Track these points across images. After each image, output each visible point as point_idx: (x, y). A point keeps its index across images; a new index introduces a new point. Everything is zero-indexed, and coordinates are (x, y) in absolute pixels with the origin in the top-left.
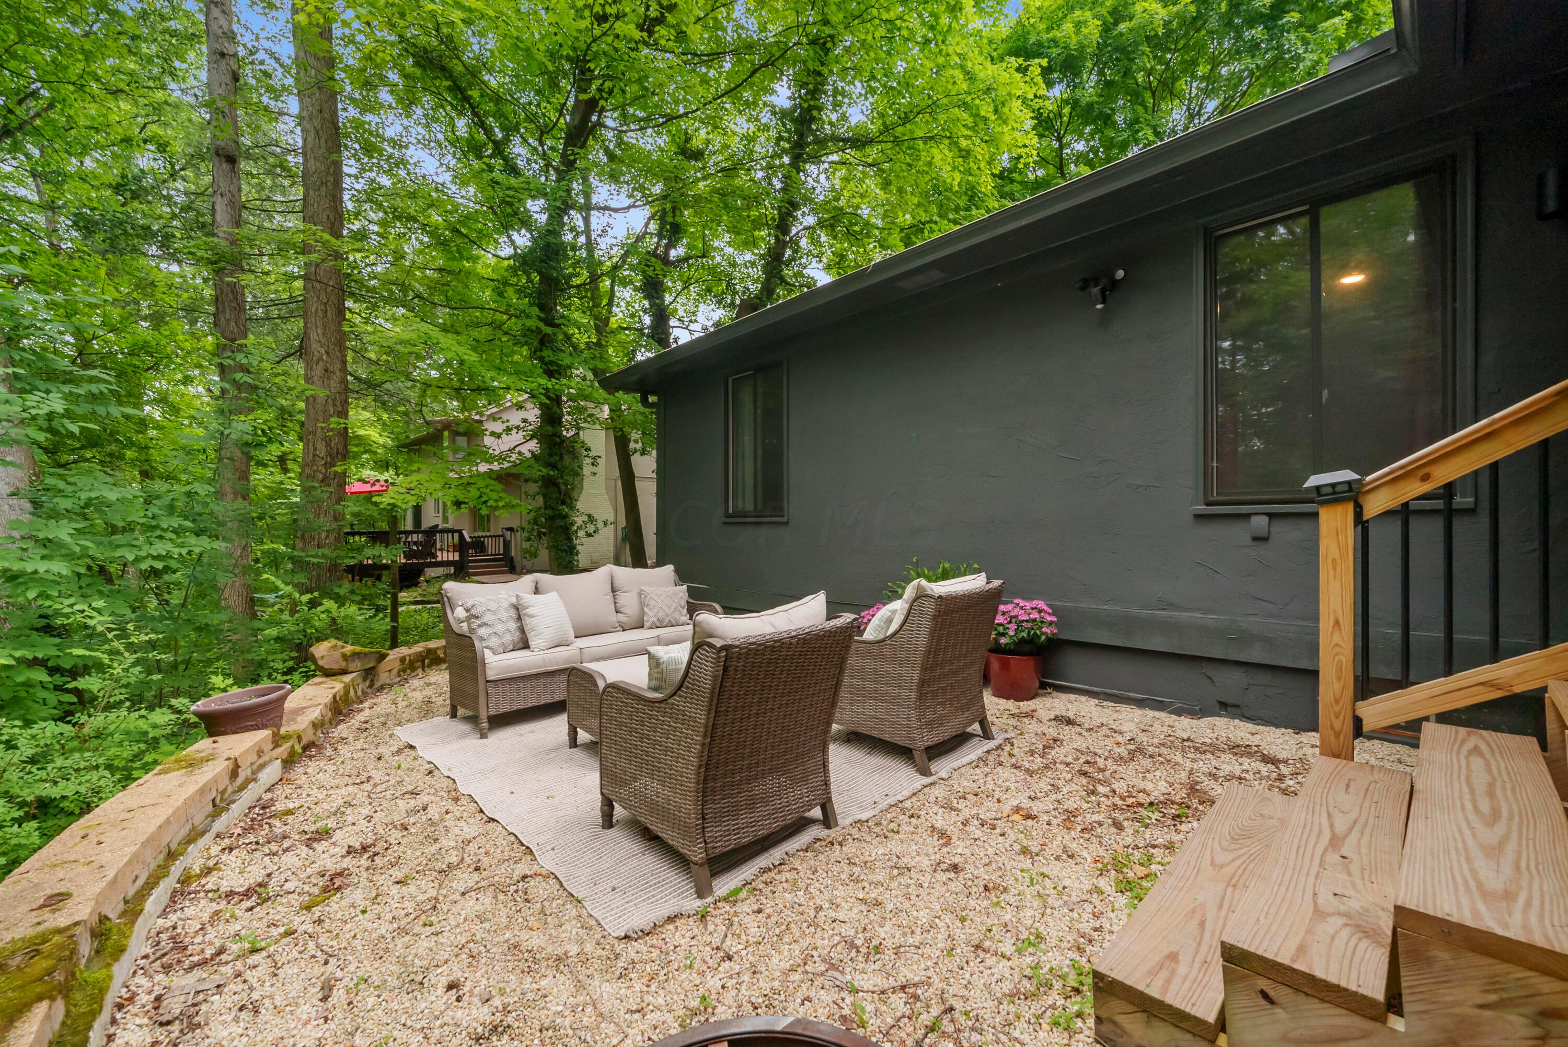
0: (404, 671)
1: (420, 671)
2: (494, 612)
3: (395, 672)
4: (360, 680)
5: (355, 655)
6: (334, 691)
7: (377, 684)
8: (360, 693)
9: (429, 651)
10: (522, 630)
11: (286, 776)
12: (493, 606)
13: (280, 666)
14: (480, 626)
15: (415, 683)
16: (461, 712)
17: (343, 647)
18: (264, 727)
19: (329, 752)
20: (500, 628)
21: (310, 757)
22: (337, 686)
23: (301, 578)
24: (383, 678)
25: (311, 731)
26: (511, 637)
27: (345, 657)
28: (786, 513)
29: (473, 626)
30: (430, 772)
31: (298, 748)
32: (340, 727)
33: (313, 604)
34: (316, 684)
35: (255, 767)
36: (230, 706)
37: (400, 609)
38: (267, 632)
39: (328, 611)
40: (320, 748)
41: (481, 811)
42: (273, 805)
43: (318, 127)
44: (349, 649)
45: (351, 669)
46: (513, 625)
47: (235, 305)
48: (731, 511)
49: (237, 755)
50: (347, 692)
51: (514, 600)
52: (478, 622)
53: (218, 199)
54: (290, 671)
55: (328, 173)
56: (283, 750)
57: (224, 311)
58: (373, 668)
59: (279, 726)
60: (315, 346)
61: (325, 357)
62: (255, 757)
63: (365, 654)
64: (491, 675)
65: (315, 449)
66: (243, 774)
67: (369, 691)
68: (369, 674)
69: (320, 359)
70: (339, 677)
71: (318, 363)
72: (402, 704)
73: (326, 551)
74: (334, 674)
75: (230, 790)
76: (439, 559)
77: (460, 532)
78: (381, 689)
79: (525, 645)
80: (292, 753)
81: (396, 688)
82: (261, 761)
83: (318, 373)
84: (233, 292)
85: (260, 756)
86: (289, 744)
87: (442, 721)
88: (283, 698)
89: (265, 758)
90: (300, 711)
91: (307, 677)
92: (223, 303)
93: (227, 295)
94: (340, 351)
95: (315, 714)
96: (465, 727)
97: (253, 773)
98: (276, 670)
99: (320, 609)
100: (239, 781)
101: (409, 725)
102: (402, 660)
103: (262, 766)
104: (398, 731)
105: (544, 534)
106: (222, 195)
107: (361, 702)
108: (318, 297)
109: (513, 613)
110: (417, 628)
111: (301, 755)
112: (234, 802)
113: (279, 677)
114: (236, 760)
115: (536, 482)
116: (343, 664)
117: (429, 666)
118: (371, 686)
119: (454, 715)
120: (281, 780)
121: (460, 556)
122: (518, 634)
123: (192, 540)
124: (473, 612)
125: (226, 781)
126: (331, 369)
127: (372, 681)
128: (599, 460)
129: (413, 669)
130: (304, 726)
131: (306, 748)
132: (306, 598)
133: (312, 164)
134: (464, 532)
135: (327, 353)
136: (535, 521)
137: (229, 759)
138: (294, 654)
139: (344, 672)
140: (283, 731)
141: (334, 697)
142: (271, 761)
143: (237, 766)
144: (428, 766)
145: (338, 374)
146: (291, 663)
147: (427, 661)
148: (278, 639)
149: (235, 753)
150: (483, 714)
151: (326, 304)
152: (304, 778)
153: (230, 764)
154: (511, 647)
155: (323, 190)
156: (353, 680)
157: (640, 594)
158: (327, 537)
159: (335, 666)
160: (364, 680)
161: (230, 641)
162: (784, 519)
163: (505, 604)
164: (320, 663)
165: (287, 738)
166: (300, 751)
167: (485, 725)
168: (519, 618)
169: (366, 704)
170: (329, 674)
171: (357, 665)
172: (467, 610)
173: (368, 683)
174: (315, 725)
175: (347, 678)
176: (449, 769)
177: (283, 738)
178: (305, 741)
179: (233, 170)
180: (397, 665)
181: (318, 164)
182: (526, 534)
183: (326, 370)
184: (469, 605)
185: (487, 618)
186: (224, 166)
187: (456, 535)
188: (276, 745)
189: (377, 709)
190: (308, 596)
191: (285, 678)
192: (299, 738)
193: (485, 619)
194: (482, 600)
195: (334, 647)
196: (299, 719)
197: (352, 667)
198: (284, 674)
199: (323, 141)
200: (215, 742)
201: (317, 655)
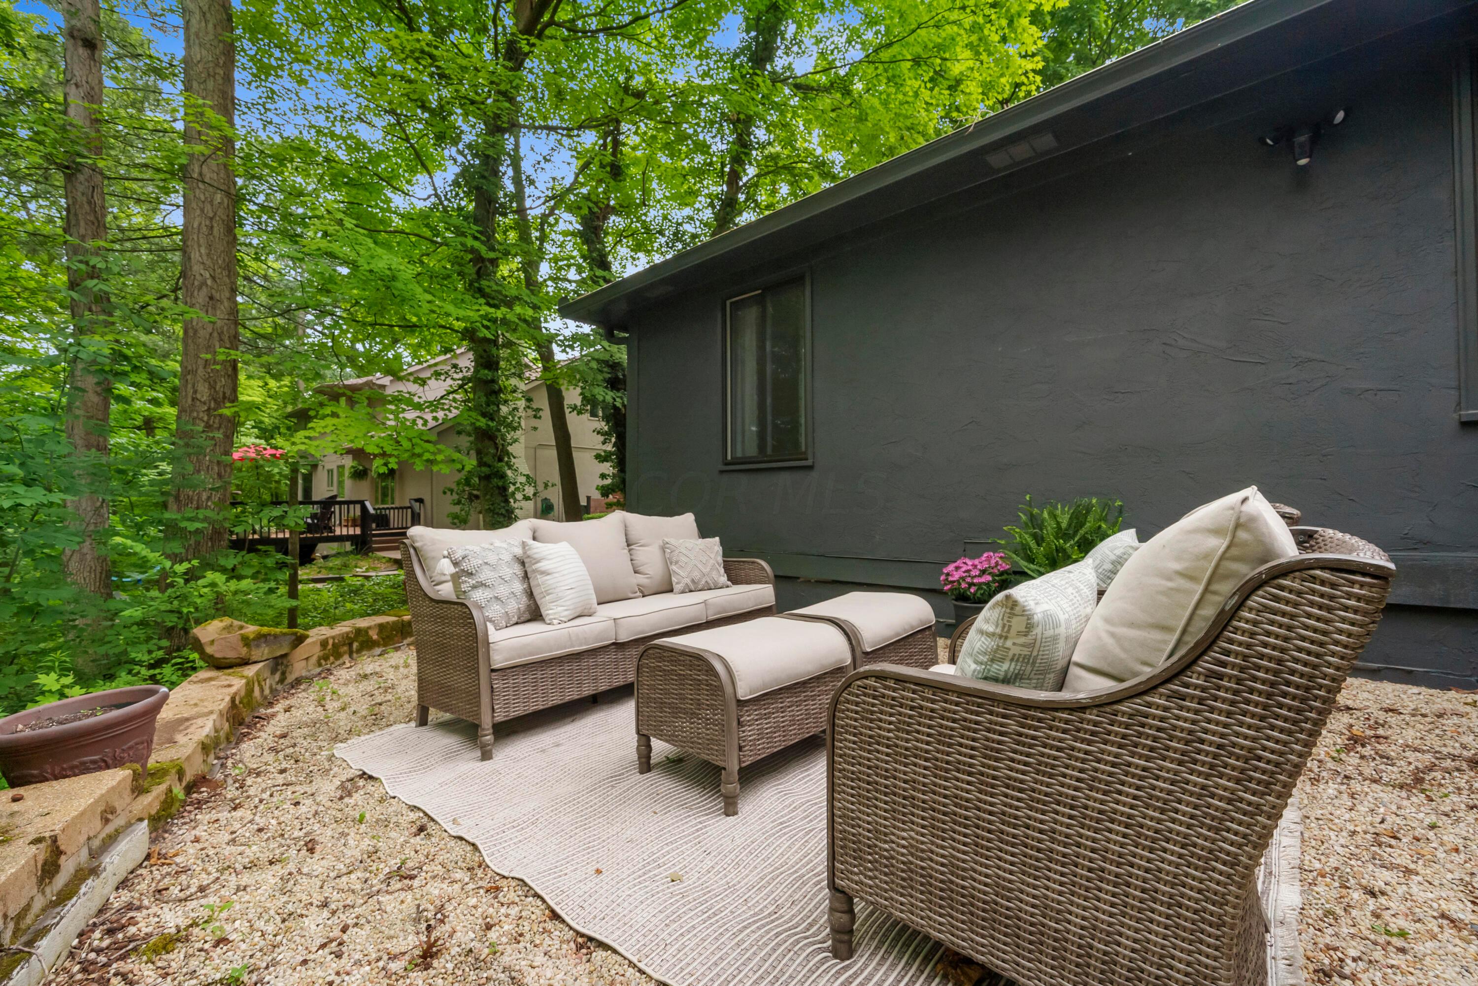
0: (326, 658)
1: (346, 658)
2: (494, 568)
3: (314, 660)
4: (267, 674)
5: (261, 638)
6: (233, 690)
7: (291, 678)
8: (267, 691)
9: (359, 631)
10: (530, 594)
11: (156, 848)
12: (492, 558)
13: (146, 657)
14: (474, 587)
15: (343, 674)
16: (434, 714)
17: (241, 628)
18: (117, 763)
19: (231, 792)
20: (502, 591)
21: (199, 804)
22: (236, 682)
23: (176, 547)
24: (298, 669)
25: (199, 758)
26: (517, 604)
27: (246, 641)
28: (810, 456)
29: (464, 587)
30: (422, 829)
31: (179, 792)
32: (244, 746)
33: (191, 576)
34: (202, 681)
35: (96, 843)
36: (55, 728)
37: (300, 587)
38: (126, 613)
39: (213, 585)
40: (216, 787)
41: (555, 916)
42: (132, 922)
43: (205, 8)
44: (251, 629)
45: (254, 658)
46: (518, 587)
47: (92, 218)
48: (729, 458)
49: (58, 828)
50: (250, 691)
51: (519, 551)
52: (472, 582)
53: (72, 90)
54: (158, 664)
55: (217, 65)
56: (151, 801)
57: (78, 224)
58: (285, 656)
59: (143, 759)
60: (197, 269)
61: (209, 282)
62: (98, 823)
63: (276, 636)
64: (499, 660)
65: (195, 392)
66: (68, 866)
67: (279, 687)
68: (279, 664)
69: (204, 283)
70: (239, 669)
71: (200, 288)
72: (332, 706)
73: (209, 513)
74: (230, 667)
75: (38, 904)
76: (338, 532)
77: (362, 503)
78: (298, 682)
79: (534, 614)
80: (169, 801)
81: (318, 683)
82: (110, 829)
83: (200, 300)
84: (89, 203)
85: (107, 821)
86: (163, 787)
87: (407, 729)
88: (156, 708)
89: (118, 822)
90: (181, 723)
91: (186, 670)
92: (76, 215)
93: (81, 207)
94: (229, 276)
95: (204, 728)
96: (450, 741)
97: (94, 855)
98: (140, 663)
99: (201, 582)
100: (61, 880)
101: (354, 740)
102: (324, 644)
103: (112, 840)
104: (340, 750)
105: (477, 497)
106: (77, 86)
107: (271, 704)
108: (202, 210)
109: (517, 569)
110: (316, 608)
111: (184, 804)
112: (43, 932)
113: (144, 672)
114: (54, 839)
115: (469, 435)
116: (244, 651)
117: (359, 651)
118: (282, 681)
119: (423, 721)
120: (148, 857)
121: (363, 530)
122: (524, 600)
123: (21, 489)
124: (465, 566)
125: (30, 888)
126: (217, 296)
127: (283, 673)
128: (541, 413)
129: (338, 656)
130: (188, 751)
131: (190, 789)
132: (181, 568)
133: (198, 53)
134: (368, 504)
135: (213, 278)
136: (467, 482)
137: (38, 841)
138: (165, 643)
139: (245, 662)
140: (151, 763)
141: (233, 700)
142: (129, 825)
143: (57, 852)
144: (413, 816)
145: (226, 303)
146: (160, 654)
147: (355, 645)
148: (142, 623)
149: (54, 825)
150: (487, 722)
151: (211, 219)
152: (192, 849)
153: (41, 852)
154: (515, 619)
155: (211, 84)
156: (258, 674)
157: (663, 549)
158: (209, 498)
159: (231, 655)
160: (273, 672)
161: (75, 627)
162: (809, 463)
163: (507, 557)
164: (209, 650)
165: (159, 774)
166: (181, 796)
167: (489, 738)
168: (526, 577)
169: (279, 707)
170: (220, 665)
171: (264, 651)
172: (456, 564)
173: (277, 676)
174: (205, 748)
175: (250, 671)
176: (454, 821)
177: (152, 775)
178: (188, 777)
179: (92, 57)
180: (317, 651)
181: (204, 52)
182: (455, 497)
183: (211, 298)
184: (458, 555)
185: (485, 575)
186: (81, 50)
187: (358, 507)
188: (138, 790)
189: (297, 713)
190: (185, 566)
191: (152, 672)
192: (181, 774)
193: (482, 577)
194: (477, 549)
195: (229, 628)
196: (180, 738)
197: (256, 654)
198: (151, 666)
199: (210, 26)
200: (15, 799)
201: (203, 640)
